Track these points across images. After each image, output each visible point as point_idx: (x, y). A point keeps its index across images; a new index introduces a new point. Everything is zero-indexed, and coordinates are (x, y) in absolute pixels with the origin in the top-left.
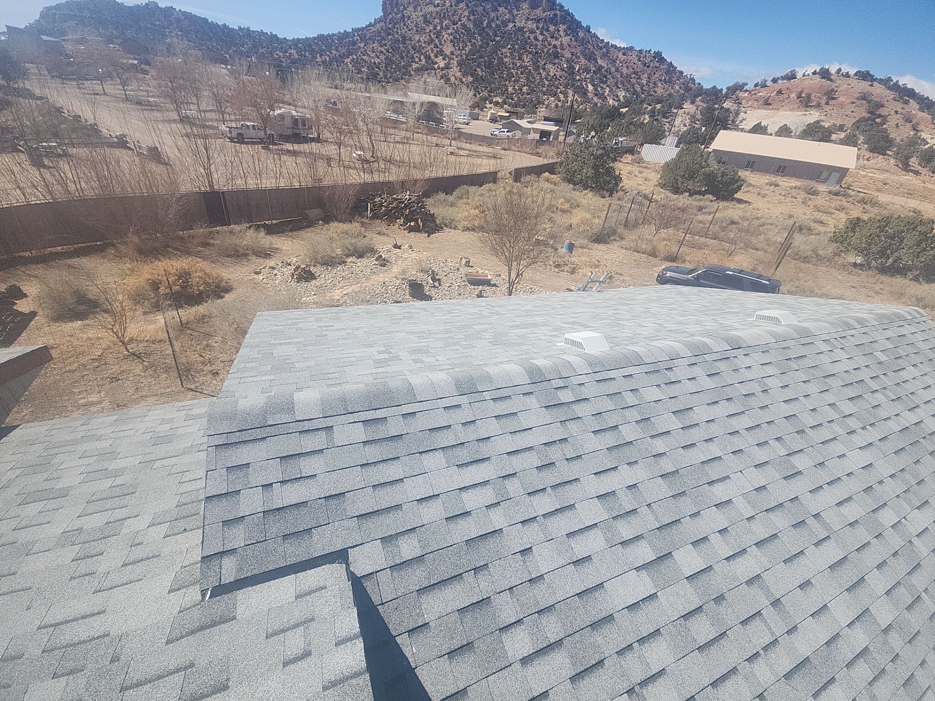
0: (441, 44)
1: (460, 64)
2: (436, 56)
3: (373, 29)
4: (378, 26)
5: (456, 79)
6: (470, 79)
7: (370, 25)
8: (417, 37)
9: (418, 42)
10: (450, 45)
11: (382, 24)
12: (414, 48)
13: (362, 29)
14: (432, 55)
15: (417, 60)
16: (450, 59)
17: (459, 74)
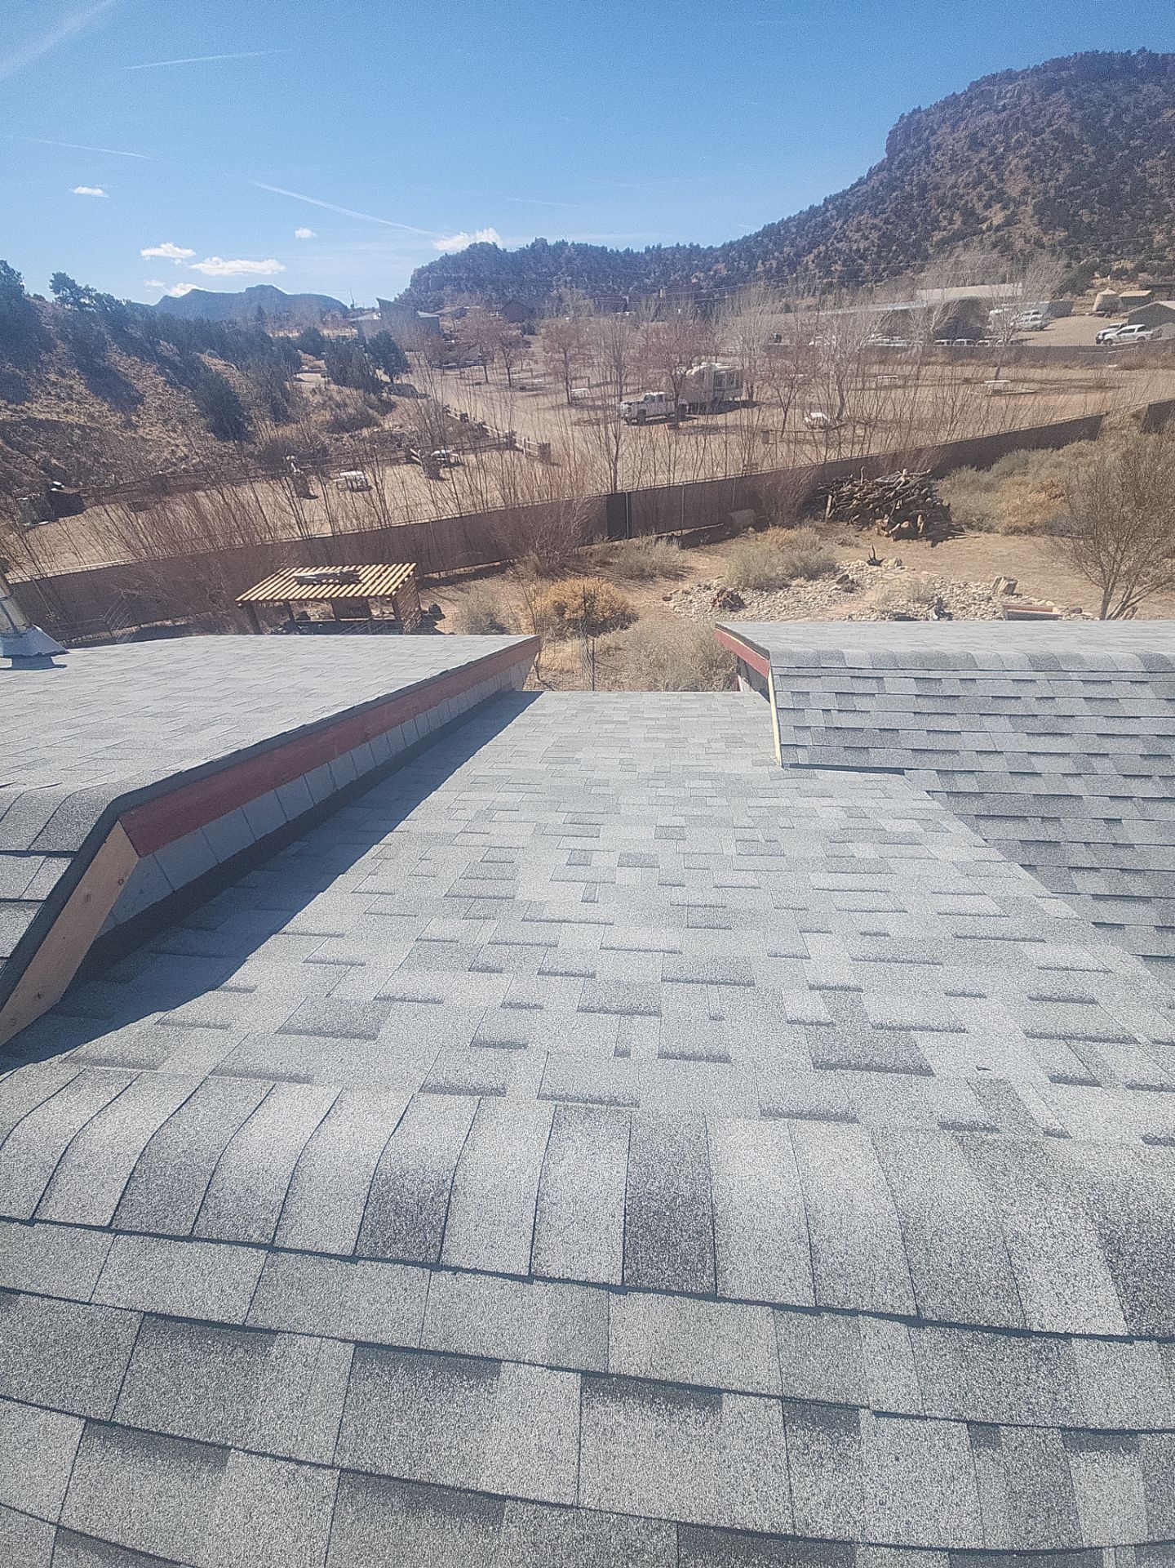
0: (1001, 180)
1: (1040, 210)
2: (987, 206)
3: (864, 188)
4: (875, 182)
5: (1027, 241)
6: (1061, 234)
7: (861, 182)
8: (950, 181)
9: (951, 188)
10: (1024, 176)
11: (885, 173)
12: (941, 203)
13: (843, 195)
14: (979, 207)
15: (945, 223)
16: (1018, 204)
17: (1034, 231)
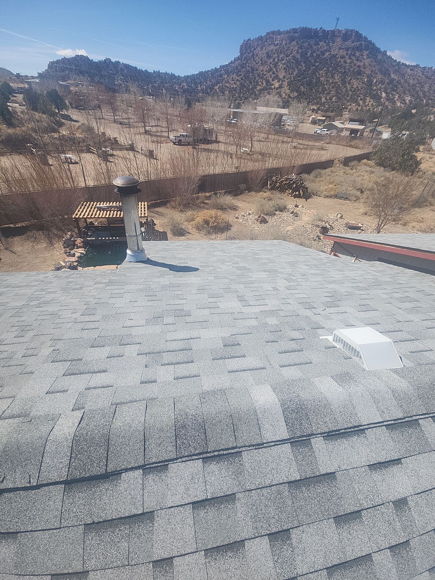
0: (277, 71)
1: (289, 84)
2: (273, 80)
3: (233, 65)
4: (237, 63)
5: (286, 95)
6: (296, 94)
7: (231, 62)
8: (261, 68)
9: (262, 71)
10: (283, 71)
11: (239, 61)
12: (259, 76)
13: (226, 66)
14: (271, 79)
15: (260, 83)
16: (282, 81)
17: (288, 91)
